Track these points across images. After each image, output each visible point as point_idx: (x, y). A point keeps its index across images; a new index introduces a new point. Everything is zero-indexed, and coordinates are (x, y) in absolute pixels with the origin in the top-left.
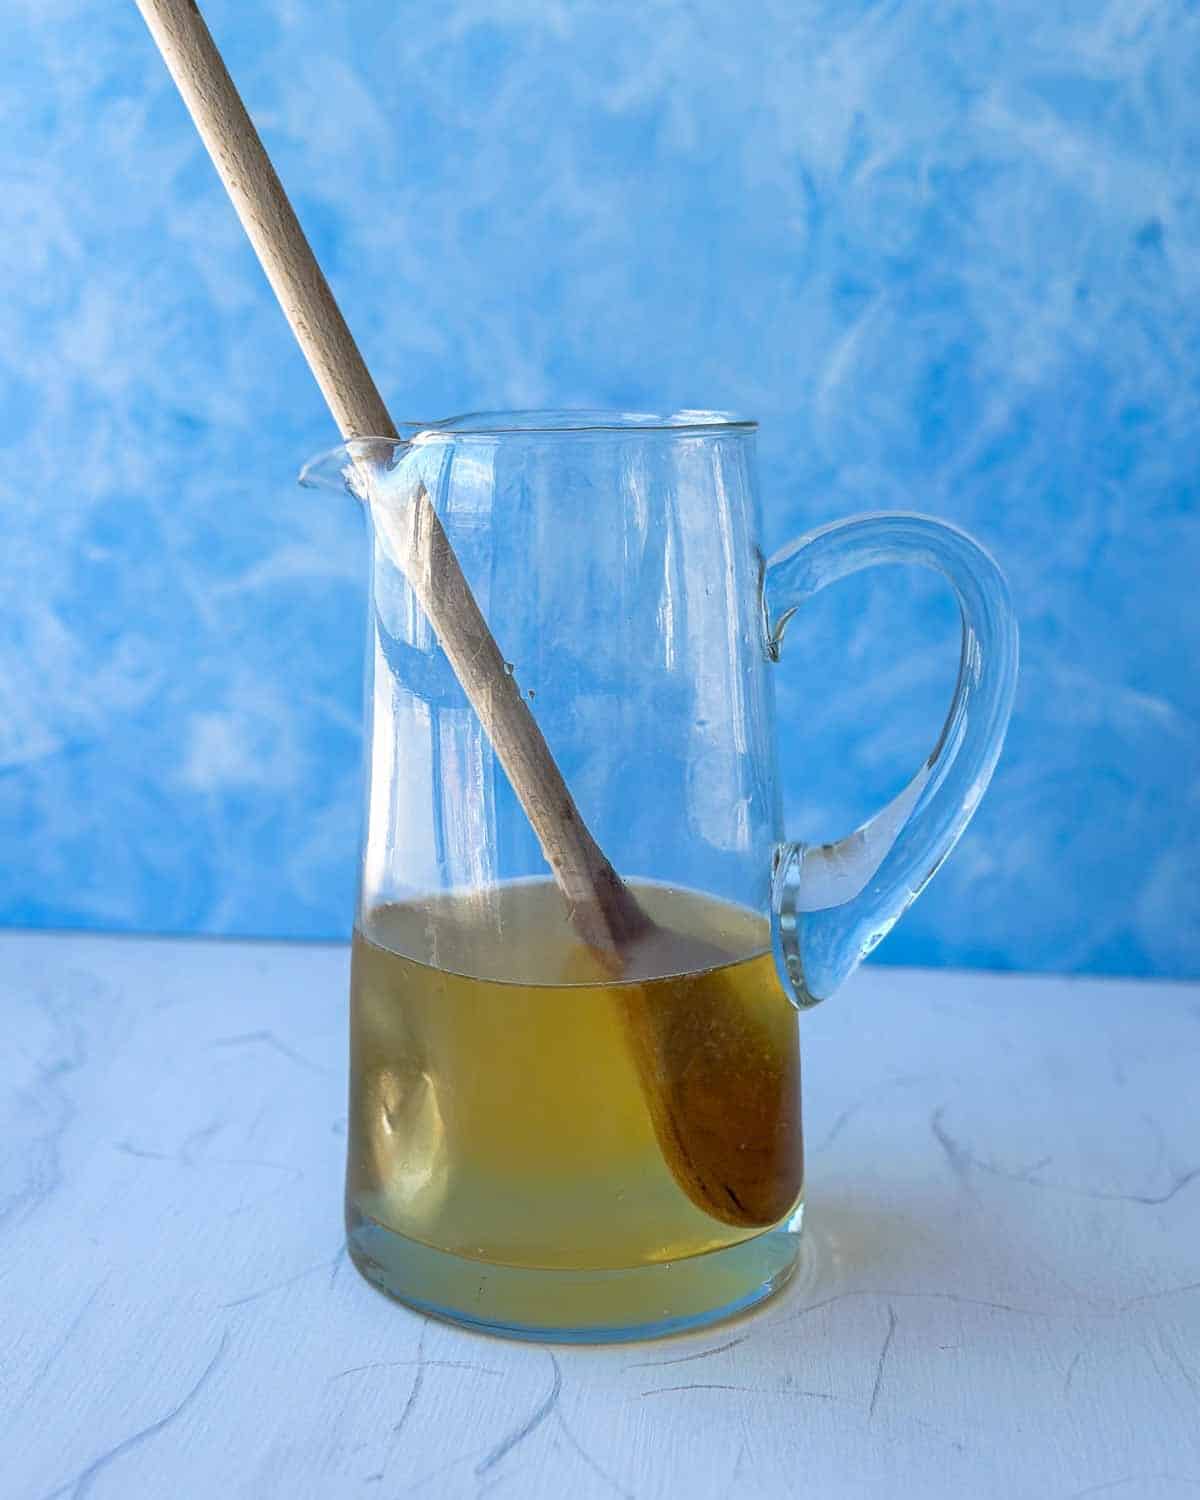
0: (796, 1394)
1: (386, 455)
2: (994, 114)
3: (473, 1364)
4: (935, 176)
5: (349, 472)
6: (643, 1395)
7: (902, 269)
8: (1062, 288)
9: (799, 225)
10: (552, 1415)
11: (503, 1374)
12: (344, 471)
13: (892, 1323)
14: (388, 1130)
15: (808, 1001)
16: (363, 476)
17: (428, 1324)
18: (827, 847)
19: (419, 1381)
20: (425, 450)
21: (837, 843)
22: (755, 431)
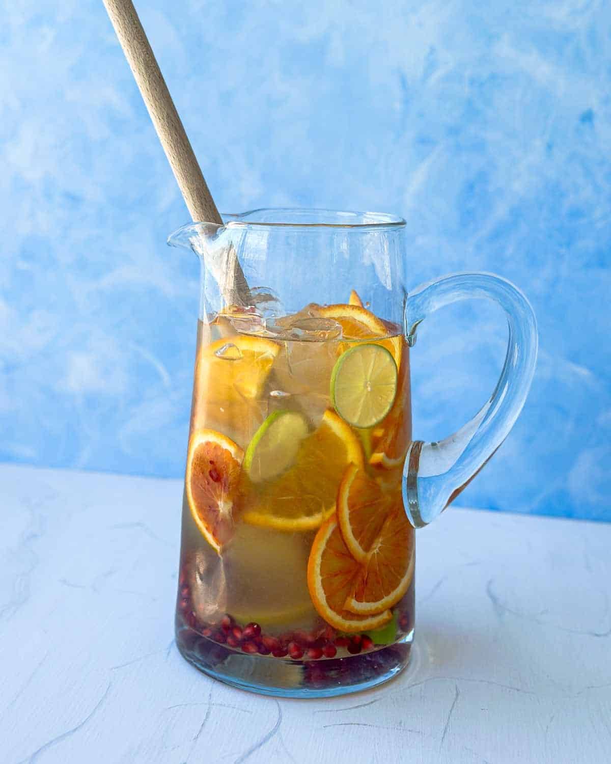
0: (403, 730)
1: (212, 233)
2: (504, 49)
3: (236, 707)
4: (472, 82)
5: (193, 240)
6: (324, 727)
7: (454, 131)
8: (538, 144)
9: (398, 106)
10: (275, 736)
11: (252, 712)
12: (190, 239)
13: (457, 695)
14: (199, 581)
15: (421, 524)
16: (201, 243)
17: (214, 684)
18: (434, 444)
19: (208, 714)
20: (232, 231)
21: (439, 442)
22: (404, 227)
